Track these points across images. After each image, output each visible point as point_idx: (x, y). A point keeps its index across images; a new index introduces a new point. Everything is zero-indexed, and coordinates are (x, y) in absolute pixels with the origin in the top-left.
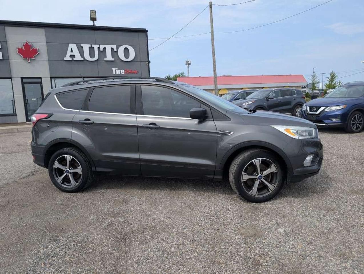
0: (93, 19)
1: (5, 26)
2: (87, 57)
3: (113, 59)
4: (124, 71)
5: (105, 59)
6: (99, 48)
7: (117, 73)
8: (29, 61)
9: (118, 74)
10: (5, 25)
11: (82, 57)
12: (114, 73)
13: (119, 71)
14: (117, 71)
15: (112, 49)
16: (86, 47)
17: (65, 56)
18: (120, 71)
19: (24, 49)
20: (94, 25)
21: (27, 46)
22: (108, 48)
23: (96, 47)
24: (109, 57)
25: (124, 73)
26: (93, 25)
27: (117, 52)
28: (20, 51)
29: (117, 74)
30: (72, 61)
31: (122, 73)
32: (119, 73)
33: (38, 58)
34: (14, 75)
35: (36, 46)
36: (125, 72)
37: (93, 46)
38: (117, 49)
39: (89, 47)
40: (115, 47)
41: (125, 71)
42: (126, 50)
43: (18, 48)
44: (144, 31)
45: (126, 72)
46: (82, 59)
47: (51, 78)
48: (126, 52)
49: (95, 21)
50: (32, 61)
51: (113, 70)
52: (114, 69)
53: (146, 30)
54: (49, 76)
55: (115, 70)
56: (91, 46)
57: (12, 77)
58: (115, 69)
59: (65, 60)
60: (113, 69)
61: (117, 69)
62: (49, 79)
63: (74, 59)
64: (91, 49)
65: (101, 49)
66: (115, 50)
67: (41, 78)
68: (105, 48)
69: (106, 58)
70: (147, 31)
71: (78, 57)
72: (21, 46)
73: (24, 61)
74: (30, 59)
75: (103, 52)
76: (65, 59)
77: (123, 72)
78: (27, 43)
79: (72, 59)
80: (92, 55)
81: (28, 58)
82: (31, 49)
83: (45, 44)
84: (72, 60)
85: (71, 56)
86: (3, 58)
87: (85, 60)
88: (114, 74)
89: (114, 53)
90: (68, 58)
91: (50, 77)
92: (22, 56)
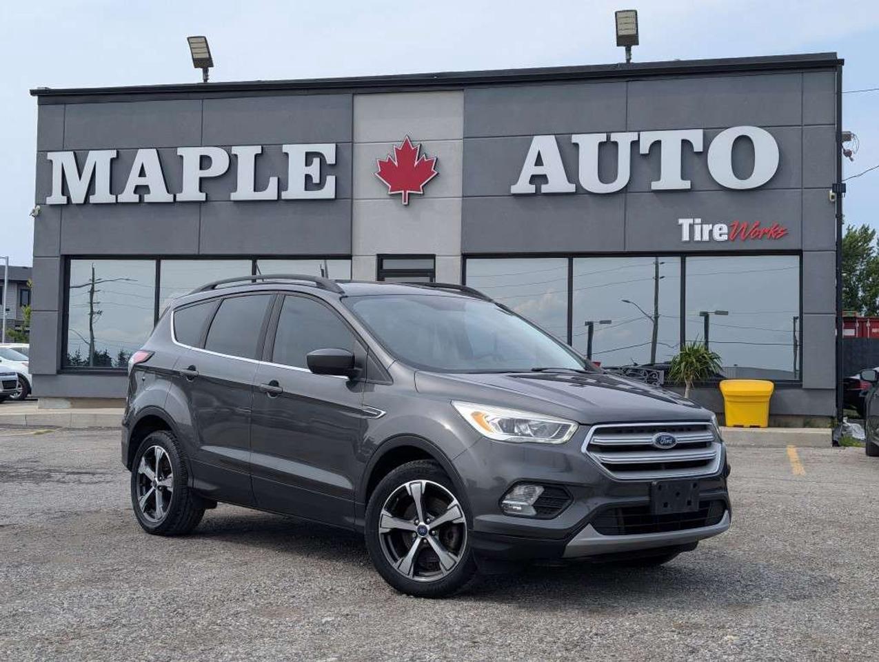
0: (627, 40)
1: (354, 94)
2: (589, 179)
3: (686, 185)
4: (725, 229)
5: (656, 186)
6: (635, 145)
7: (697, 237)
8: (405, 202)
9: (701, 242)
10: (354, 91)
11: (570, 181)
12: (686, 237)
13: (707, 228)
14: (697, 228)
15: (686, 144)
16: (589, 145)
17: (515, 181)
18: (711, 232)
19: (396, 163)
20: (628, 60)
21: (407, 152)
22: (671, 142)
23: (624, 140)
24: (671, 176)
25: (725, 237)
26: (625, 61)
27: (703, 154)
28: (386, 170)
29: (698, 242)
30: (539, 197)
31: (716, 237)
32: (706, 237)
33: (434, 190)
34: (358, 249)
35: (432, 151)
36: (728, 234)
37: (614, 137)
38: (707, 143)
39: (601, 144)
40: (696, 138)
41: (729, 227)
42: (743, 145)
43: (380, 162)
44: (830, 65)
45: (734, 233)
46: (571, 188)
47: (465, 257)
48: (743, 151)
49: (633, 48)
50: (414, 201)
51: (681, 225)
52: (685, 223)
53: (839, 57)
54: (457, 250)
55: (692, 227)
56: (608, 138)
57: (353, 254)
58: (691, 221)
59: (515, 195)
60: (681, 221)
61: (698, 221)
62: (458, 260)
63: (545, 189)
64: (607, 150)
65: (644, 148)
66: (698, 147)
67: (433, 257)
68: (657, 145)
69: (659, 179)
70: (842, 62)
71: (558, 182)
72: (387, 152)
73: (391, 201)
74: (409, 194)
75: (647, 160)
76: (515, 189)
77: (720, 232)
78: (406, 145)
79: (538, 189)
80: (606, 171)
81: (403, 192)
82: (416, 163)
83: (459, 144)
84: (538, 193)
85: (535, 179)
86: (336, 196)
87: (580, 191)
88: (686, 242)
89: (693, 159)
90: (523, 186)
91: (460, 254)
92: (388, 187)
